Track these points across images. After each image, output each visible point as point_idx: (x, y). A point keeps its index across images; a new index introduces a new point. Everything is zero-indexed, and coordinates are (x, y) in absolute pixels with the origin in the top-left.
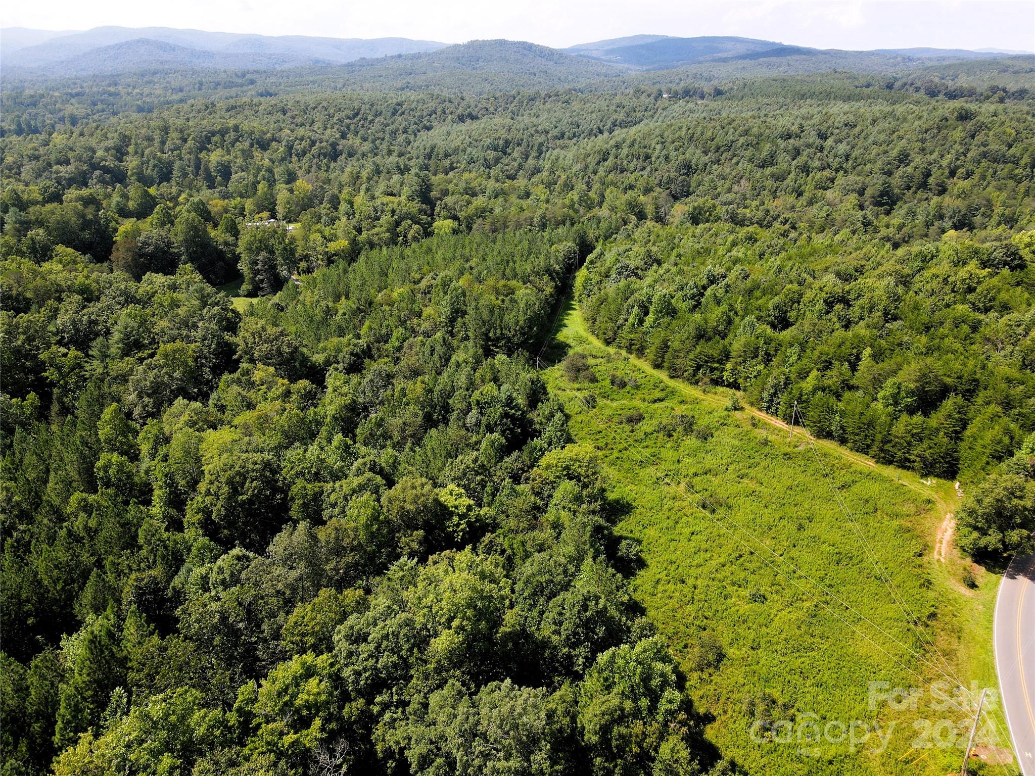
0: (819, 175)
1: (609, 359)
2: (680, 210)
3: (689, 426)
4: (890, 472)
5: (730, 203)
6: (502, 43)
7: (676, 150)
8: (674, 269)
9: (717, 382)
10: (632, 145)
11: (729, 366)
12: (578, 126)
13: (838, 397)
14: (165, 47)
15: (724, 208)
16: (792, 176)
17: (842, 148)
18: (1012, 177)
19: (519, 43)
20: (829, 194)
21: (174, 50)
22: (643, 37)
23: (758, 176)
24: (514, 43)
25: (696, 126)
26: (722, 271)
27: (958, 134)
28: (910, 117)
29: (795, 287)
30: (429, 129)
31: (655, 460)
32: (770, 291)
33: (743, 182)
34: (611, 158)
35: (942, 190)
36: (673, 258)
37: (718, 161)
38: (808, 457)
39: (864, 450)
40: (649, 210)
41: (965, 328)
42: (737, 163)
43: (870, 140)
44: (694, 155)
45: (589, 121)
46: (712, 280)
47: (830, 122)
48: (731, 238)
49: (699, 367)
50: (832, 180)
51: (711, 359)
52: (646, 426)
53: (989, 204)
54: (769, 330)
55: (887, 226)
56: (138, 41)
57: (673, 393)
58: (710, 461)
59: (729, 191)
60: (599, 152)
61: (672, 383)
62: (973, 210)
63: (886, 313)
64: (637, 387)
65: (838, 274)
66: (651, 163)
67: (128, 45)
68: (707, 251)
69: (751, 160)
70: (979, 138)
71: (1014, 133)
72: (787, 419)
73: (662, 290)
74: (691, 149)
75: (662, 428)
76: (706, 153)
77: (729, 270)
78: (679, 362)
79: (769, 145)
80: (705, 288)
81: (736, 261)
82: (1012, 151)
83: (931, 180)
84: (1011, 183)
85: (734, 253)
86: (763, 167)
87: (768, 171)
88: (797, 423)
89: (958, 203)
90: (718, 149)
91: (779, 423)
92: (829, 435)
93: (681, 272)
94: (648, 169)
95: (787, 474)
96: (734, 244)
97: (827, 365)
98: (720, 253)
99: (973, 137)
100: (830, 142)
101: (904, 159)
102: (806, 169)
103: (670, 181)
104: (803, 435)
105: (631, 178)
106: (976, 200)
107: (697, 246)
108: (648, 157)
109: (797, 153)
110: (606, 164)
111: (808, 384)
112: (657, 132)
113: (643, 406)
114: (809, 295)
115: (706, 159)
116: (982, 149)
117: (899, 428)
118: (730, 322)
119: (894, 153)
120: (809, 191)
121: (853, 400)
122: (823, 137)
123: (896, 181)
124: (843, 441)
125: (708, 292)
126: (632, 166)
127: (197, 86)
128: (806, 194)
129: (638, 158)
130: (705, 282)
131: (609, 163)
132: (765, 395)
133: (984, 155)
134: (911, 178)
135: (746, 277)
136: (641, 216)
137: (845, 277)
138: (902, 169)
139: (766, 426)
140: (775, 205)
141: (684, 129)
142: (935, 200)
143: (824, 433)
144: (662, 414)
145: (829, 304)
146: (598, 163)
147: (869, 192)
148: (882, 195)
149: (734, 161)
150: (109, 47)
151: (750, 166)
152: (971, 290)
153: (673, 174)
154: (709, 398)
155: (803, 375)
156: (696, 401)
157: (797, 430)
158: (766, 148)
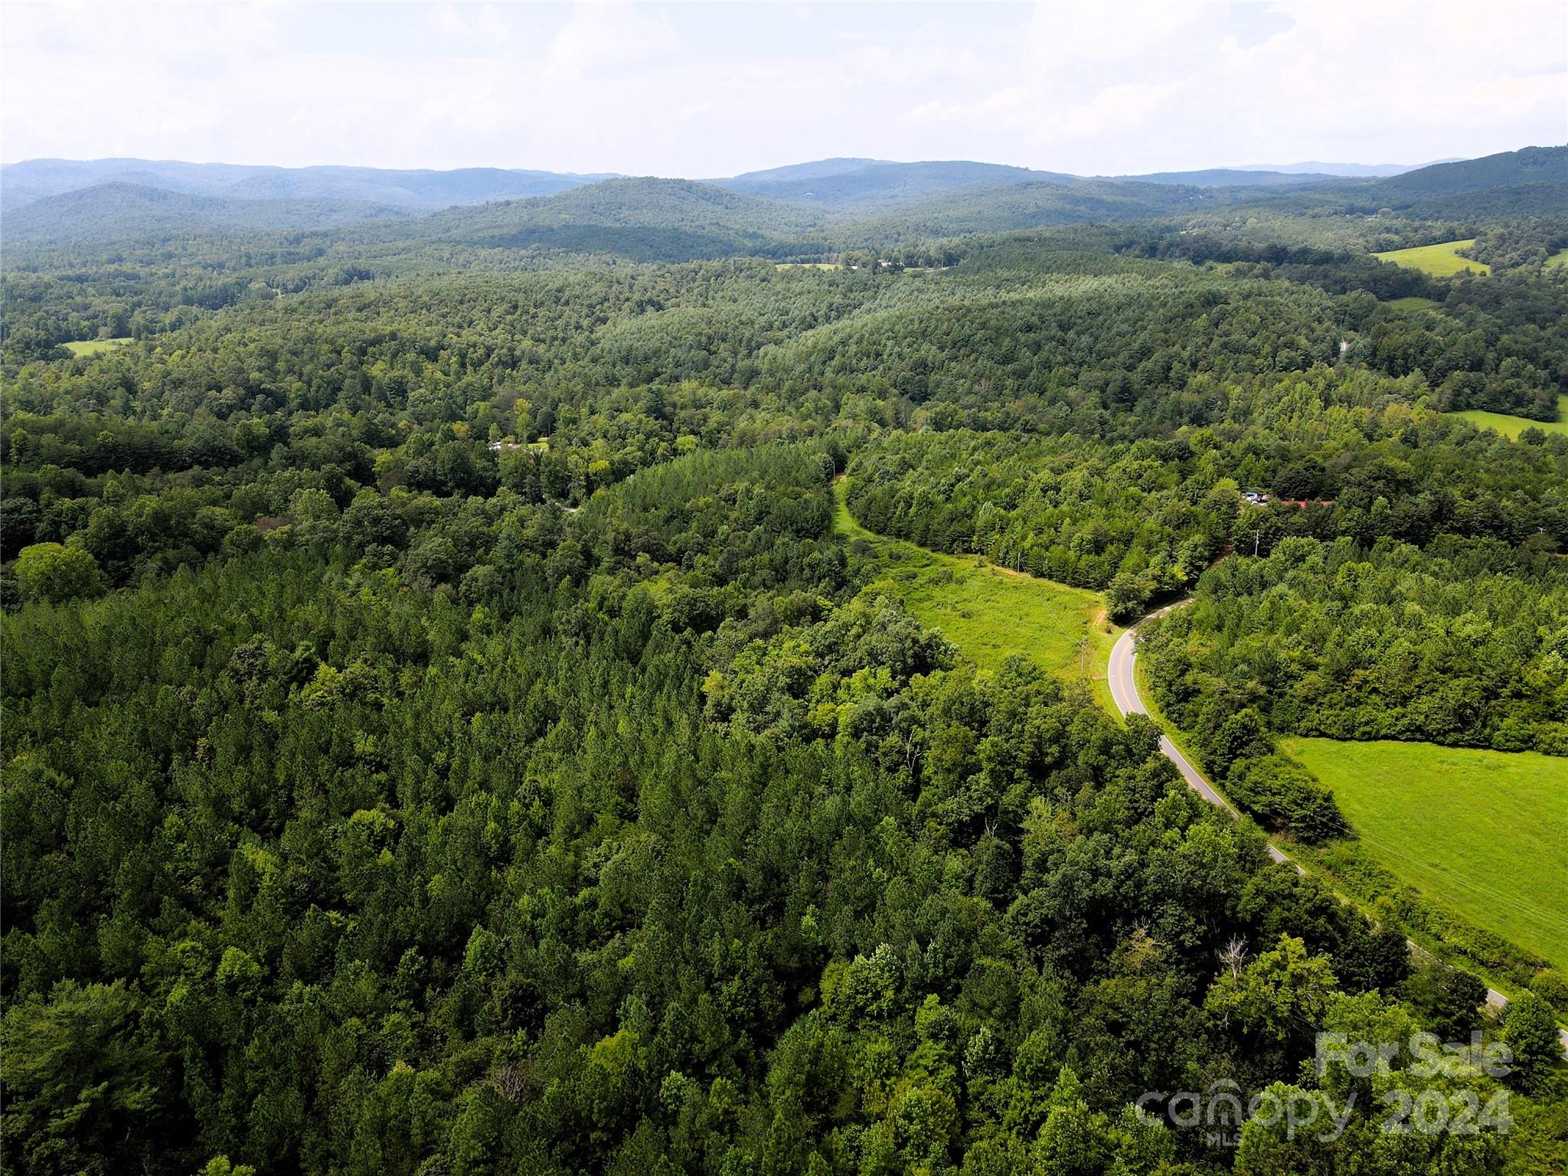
0: (1061, 371)
1: (885, 543)
2: (921, 414)
3: (949, 578)
4: (1078, 591)
5: (970, 407)
6: (651, 182)
7: (910, 346)
8: (926, 472)
9: (968, 551)
10: (859, 342)
11: (975, 538)
12: (787, 313)
13: (1047, 549)
14: (152, 194)
15: (967, 412)
16: (1034, 372)
17: (1085, 339)
18: (1251, 368)
19: (675, 181)
20: (1072, 393)
21: (165, 197)
22: (838, 161)
23: (999, 372)
24: (667, 182)
25: (929, 319)
26: (966, 471)
27: (1201, 322)
28: (1155, 303)
29: (1021, 481)
30: (604, 321)
31: (930, 598)
32: (1003, 484)
33: (983, 382)
34: (837, 357)
35: (1182, 385)
36: (924, 463)
37: (955, 358)
38: (1028, 587)
39: (1063, 581)
40: (889, 414)
41: (1132, 502)
42: (976, 360)
43: (1114, 330)
44: (928, 351)
45: (800, 308)
46: (959, 479)
47: (1072, 312)
48: (973, 443)
49: (954, 541)
50: (1076, 376)
51: (962, 534)
52: (919, 580)
53: (1226, 398)
54: (1002, 511)
55: (1123, 425)
56: (110, 186)
57: (936, 560)
58: (965, 595)
59: (970, 392)
60: (823, 350)
61: (935, 555)
62: (1209, 405)
63: (1081, 496)
64: (910, 559)
65: (1052, 470)
66: (882, 362)
67: (94, 191)
68: (953, 456)
69: (991, 357)
70: (1224, 327)
71: (1259, 320)
72: (1015, 568)
73: (920, 489)
74: (925, 346)
75: (931, 581)
76: (942, 349)
77: (971, 470)
78: (939, 539)
79: (1008, 340)
80: (953, 485)
81: (978, 463)
82: (1253, 340)
83: (1172, 374)
84: (1249, 375)
85: (975, 457)
86: (1003, 363)
87: (1009, 367)
88: (1022, 570)
89: (1196, 398)
90: (954, 344)
91: (1011, 572)
92: (1042, 575)
93: (933, 474)
94: (881, 368)
95: (1015, 596)
96: (975, 449)
97: (1040, 531)
98: (964, 456)
99: (1217, 326)
100: (1071, 334)
101: (1145, 352)
102: (1047, 365)
103: (906, 381)
104: (1026, 577)
105: (863, 379)
106: (1212, 394)
107: (944, 452)
108: (878, 355)
109: (1037, 347)
110: (833, 363)
111: (1027, 544)
112: (887, 326)
113: (916, 570)
114: (1031, 486)
115: (943, 355)
116: (1224, 339)
117: (1082, 564)
118: (974, 508)
119: (1136, 346)
120: (1052, 388)
121: (1057, 551)
122: (1064, 327)
123: (1136, 378)
124: (1051, 577)
125: (957, 488)
126: (862, 364)
127: (243, 260)
128: (1048, 393)
129: (868, 357)
130: (953, 480)
131: (836, 361)
132: (1001, 555)
133: (1224, 346)
134: (1151, 372)
135: (985, 476)
136: (882, 423)
137: (1058, 472)
138: (1144, 363)
139: (1002, 574)
140: (1014, 406)
141: (917, 322)
142: (1174, 394)
143: (1039, 574)
144: (930, 572)
145: (1044, 491)
146: (824, 363)
147: (1110, 388)
148: (1122, 392)
149: (972, 358)
150: (65, 195)
151: (990, 364)
152: (1140, 476)
153: (908, 374)
154: (962, 561)
155: (1024, 538)
156: (953, 564)
157: (1023, 575)
158: (1007, 342)
